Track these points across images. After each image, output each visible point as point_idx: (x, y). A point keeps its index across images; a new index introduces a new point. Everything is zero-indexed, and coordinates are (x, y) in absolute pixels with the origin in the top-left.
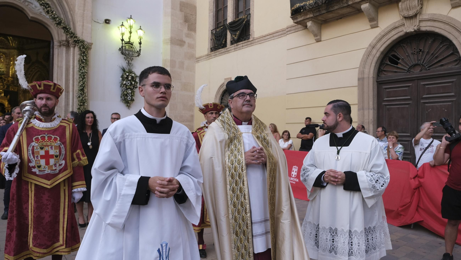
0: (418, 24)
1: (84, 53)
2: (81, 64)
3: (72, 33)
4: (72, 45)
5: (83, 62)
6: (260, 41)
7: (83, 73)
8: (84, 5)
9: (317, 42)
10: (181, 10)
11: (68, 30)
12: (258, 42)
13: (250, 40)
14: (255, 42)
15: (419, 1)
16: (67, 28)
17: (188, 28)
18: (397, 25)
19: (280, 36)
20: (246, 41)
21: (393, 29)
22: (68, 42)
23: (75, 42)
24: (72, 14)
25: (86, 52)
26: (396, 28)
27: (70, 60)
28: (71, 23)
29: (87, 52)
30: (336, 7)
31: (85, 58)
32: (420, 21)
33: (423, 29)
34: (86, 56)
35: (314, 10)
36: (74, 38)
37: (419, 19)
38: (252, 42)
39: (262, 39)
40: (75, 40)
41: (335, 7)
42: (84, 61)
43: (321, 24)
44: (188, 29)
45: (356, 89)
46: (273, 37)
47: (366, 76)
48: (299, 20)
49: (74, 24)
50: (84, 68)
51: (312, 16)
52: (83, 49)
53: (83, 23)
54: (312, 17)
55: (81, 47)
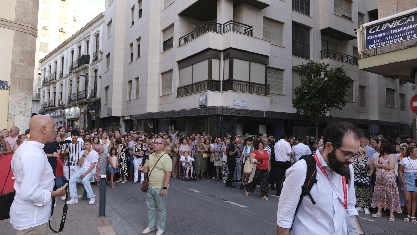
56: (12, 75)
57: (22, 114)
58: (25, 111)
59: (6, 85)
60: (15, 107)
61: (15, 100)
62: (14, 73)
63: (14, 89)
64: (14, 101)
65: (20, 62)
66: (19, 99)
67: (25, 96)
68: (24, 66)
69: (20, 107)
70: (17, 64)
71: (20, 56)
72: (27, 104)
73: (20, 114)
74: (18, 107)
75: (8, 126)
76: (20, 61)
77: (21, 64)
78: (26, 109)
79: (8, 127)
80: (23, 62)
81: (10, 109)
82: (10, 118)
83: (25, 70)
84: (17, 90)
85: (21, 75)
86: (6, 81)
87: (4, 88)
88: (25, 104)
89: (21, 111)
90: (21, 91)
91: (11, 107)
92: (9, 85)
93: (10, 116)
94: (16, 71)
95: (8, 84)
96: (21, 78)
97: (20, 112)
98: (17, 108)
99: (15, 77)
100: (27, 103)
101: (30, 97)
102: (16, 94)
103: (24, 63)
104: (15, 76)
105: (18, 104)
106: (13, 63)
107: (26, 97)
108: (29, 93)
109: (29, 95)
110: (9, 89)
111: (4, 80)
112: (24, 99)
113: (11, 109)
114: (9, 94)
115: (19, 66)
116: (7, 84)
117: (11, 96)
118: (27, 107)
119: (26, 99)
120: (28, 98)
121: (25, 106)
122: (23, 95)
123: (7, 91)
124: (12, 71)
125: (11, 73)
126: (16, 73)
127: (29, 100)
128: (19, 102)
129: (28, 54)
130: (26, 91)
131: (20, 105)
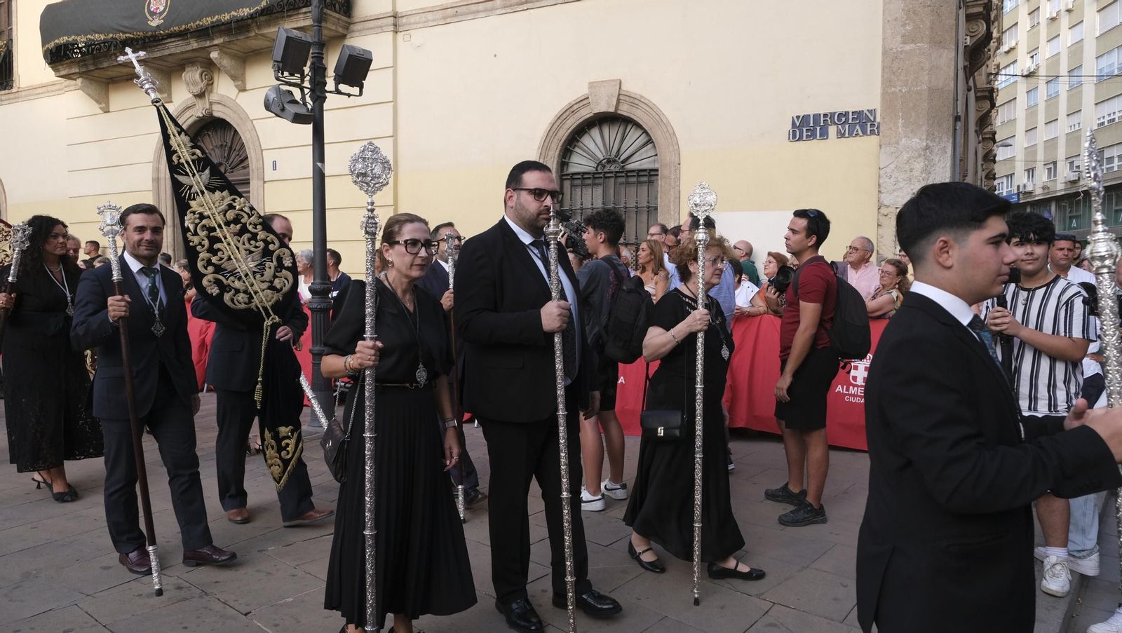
0: (208, 107)
6: (30, 95)
9: (105, 112)
12: (26, 96)
13: (14, 90)
14: (22, 97)
15: (203, 75)
18: (189, 103)
19: (57, 93)
20: (7, 91)
21: (186, 109)
26: (189, 107)
30: (105, 65)
32: (211, 103)
33: (216, 114)
35: (79, 62)
37: (209, 99)
38: (17, 95)
39: (30, 92)
41: (105, 63)
43: (108, 84)
45: (151, 193)
46: (48, 92)
47: (162, 175)
48: (63, 73)
51: (77, 71)
54: (79, 73)
56: (884, 90)
59: (870, 120)
60: (897, 182)
61: (896, 160)
62: (891, 81)
63: (890, 128)
64: (893, 166)
65: (904, 43)
66: (906, 156)
67: (925, 144)
68: (918, 51)
69: (910, 179)
70: (895, 50)
71: (904, 25)
72: (933, 169)
74: (904, 180)
75: (881, 240)
76: (906, 39)
77: (908, 47)
79: (880, 244)
80: (914, 41)
81: (882, 189)
82: (884, 217)
83: (922, 64)
84: (900, 129)
85: (910, 82)
86: (870, 109)
87: (864, 133)
88: (924, 171)
90: (912, 131)
91: (884, 185)
92: (878, 119)
93: (884, 211)
94: (894, 73)
95: (875, 118)
96: (909, 92)
98: (901, 185)
99: (893, 93)
100: (931, 166)
101: (942, 145)
102: (897, 143)
103: (916, 44)
104: (893, 89)
105: (905, 171)
106: (885, 53)
107: (927, 147)
108: (936, 133)
109: (937, 140)
110: (878, 132)
111: (864, 107)
112: (920, 156)
113: (885, 191)
114: (880, 146)
115: (902, 56)
116: (872, 118)
117: (883, 149)
119: (928, 154)
120: (936, 150)
121: (924, 175)
122: (917, 142)
123: (874, 140)
124: (885, 76)
125: (883, 83)
126: (896, 79)
127: (939, 156)
128: (907, 167)
129: (927, 9)
130: (924, 128)
131: (911, 174)
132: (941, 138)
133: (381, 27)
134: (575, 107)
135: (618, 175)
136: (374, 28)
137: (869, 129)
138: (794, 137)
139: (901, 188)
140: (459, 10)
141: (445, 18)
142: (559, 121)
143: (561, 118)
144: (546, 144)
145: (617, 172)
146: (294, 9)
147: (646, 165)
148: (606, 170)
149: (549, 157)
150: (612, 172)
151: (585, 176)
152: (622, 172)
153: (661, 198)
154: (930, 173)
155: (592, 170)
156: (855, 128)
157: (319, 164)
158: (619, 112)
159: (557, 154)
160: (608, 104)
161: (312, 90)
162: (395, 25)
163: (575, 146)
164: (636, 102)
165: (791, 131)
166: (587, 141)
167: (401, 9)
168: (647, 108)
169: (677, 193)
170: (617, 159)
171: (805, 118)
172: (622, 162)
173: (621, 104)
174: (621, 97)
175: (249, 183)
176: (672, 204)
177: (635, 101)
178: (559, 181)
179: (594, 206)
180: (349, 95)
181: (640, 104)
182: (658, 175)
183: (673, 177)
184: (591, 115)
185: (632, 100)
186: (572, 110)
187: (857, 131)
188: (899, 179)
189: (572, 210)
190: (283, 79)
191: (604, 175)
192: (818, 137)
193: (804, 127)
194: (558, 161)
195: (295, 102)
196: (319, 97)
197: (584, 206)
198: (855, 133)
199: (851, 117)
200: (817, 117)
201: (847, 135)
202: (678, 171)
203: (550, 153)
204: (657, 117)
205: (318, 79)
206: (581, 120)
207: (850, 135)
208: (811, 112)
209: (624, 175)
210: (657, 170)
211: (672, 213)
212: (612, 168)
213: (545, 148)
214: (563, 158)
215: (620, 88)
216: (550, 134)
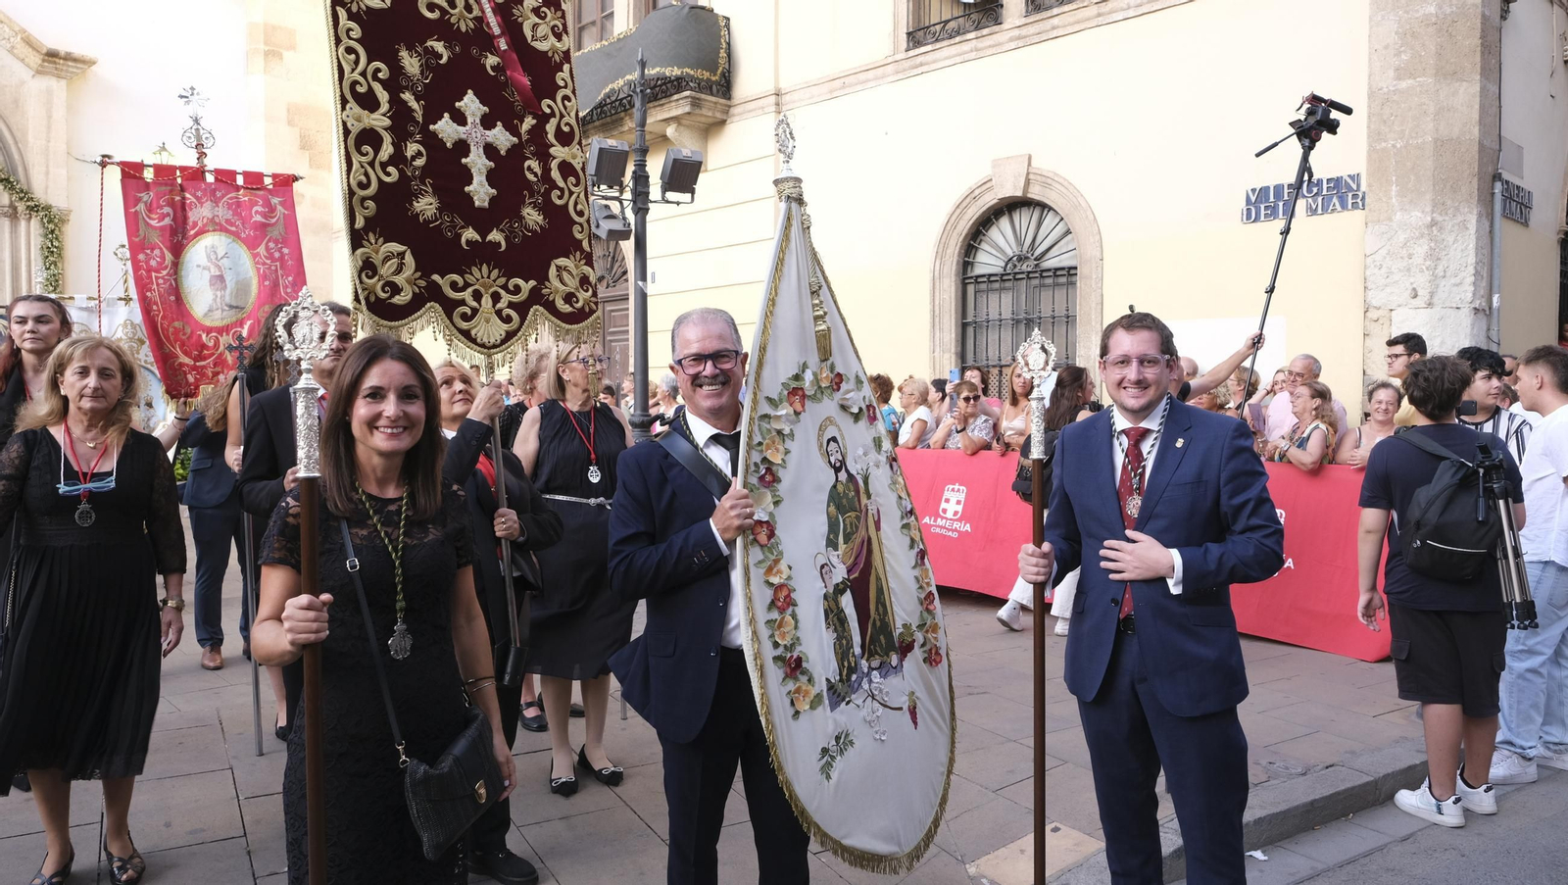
1: (52, 232)
2: (47, 257)
3: (22, 191)
4: (23, 216)
5: (52, 252)
7: (54, 275)
8: (49, 128)
10: (290, 123)
11: (13, 185)
16: (12, 180)
17: (310, 160)
22: (15, 208)
23: (30, 209)
24: (23, 152)
25: (57, 232)
27: (20, 250)
28: (20, 169)
29: (59, 231)
31: (56, 243)
34: (57, 239)
36: (28, 200)
40: (28, 207)
42: (55, 250)
44: (311, 166)
49: (25, 169)
50: (56, 265)
52: (50, 226)
53: (47, 167)
55: (45, 220)
56: (1370, 145)
57: (1420, 302)
58: (1437, 286)
59: (1350, 189)
60: (1390, 273)
61: (1389, 243)
62: (1379, 133)
63: (1380, 199)
64: (1383, 252)
65: (1399, 78)
66: (1402, 237)
67: (1429, 219)
68: (1418, 89)
69: (1409, 270)
70: (1385, 90)
71: (1398, 54)
72: (1444, 253)
73: (1413, 301)
74: (1400, 270)
75: (1369, 355)
76: (1401, 73)
77: (1404, 84)
78: (1442, 274)
79: (1368, 361)
80: (1412, 76)
81: (1369, 284)
82: (1373, 323)
83: (1424, 107)
84: (1394, 200)
85: (1407, 132)
86: (1351, 173)
87: (1344, 207)
88: (1427, 256)
89: (1414, 286)
90: (1411, 201)
91: (1373, 278)
92: (1363, 188)
93: (1372, 314)
94: (1385, 122)
95: (1358, 186)
96: (1405, 147)
97: (1409, 291)
98: (1397, 278)
99: (1384, 150)
101: (1460, 218)
102: (1390, 219)
103: (1415, 79)
104: (1384, 144)
105: (1402, 258)
106: (1372, 94)
107: (1433, 223)
108: (1449, 202)
109: (1449, 212)
110: (1363, 205)
111: (1345, 171)
112: (1422, 236)
113: (1373, 286)
114: (1366, 224)
115: (1395, 98)
116: (1355, 187)
117: (1370, 229)
118: (1440, 268)
119: (1435, 232)
120: (1449, 227)
121: (1428, 263)
122: (1419, 216)
123: (1356, 217)
124: (1372, 127)
125: (1369, 137)
126: (1387, 130)
127: (1454, 235)
128: (1404, 252)
129: (1431, 29)
130: (1428, 196)
131: (1410, 261)
132: (1457, 209)
133: (763, 108)
134: (977, 192)
135: (1031, 275)
136: (755, 110)
137: (1350, 201)
138: (1249, 217)
139: (1396, 282)
140: (846, 80)
141: (831, 92)
142: (959, 211)
143: (961, 207)
144: (943, 240)
145: (1029, 272)
146: (665, 97)
147: (1065, 261)
148: (1017, 270)
149: (947, 257)
150: (1023, 273)
151: (992, 279)
152: (1036, 272)
153: (1080, 305)
154: (1440, 259)
155: (999, 270)
156: (1331, 200)
157: (640, 283)
158: (1029, 195)
159: (957, 252)
160: (1015, 186)
161: (634, 201)
162: (777, 104)
163: (981, 240)
164: (1049, 181)
165: (1245, 210)
166: (994, 233)
167: (784, 86)
168: (1062, 189)
169: (1099, 298)
170: (1029, 255)
171: (1265, 190)
172: (1035, 259)
173: (1031, 185)
174: (1031, 176)
175: (628, 299)
176: (1093, 313)
177: (1047, 181)
178: (960, 286)
179: (1003, 317)
180: (678, 203)
181: (1054, 184)
182: (1076, 274)
183: (1094, 277)
184: (995, 201)
185: (1044, 179)
186: (973, 195)
187: (1334, 205)
188: (1393, 269)
189: (976, 323)
190: (600, 193)
191: (1014, 277)
192: (1281, 216)
193: (1262, 203)
194: (958, 262)
195: (612, 217)
196: (640, 209)
197: (991, 317)
198: (1331, 208)
199: (1325, 186)
200: (1278, 189)
201: (1320, 211)
202: (1100, 269)
203: (948, 251)
204: (1075, 200)
205: (640, 189)
206: (984, 209)
207: (1325, 210)
208: (1271, 183)
209: (1037, 275)
210: (1076, 268)
211: (1093, 324)
212: (1024, 267)
213: (941, 246)
214: (966, 256)
215: (1029, 164)
216: (948, 228)
